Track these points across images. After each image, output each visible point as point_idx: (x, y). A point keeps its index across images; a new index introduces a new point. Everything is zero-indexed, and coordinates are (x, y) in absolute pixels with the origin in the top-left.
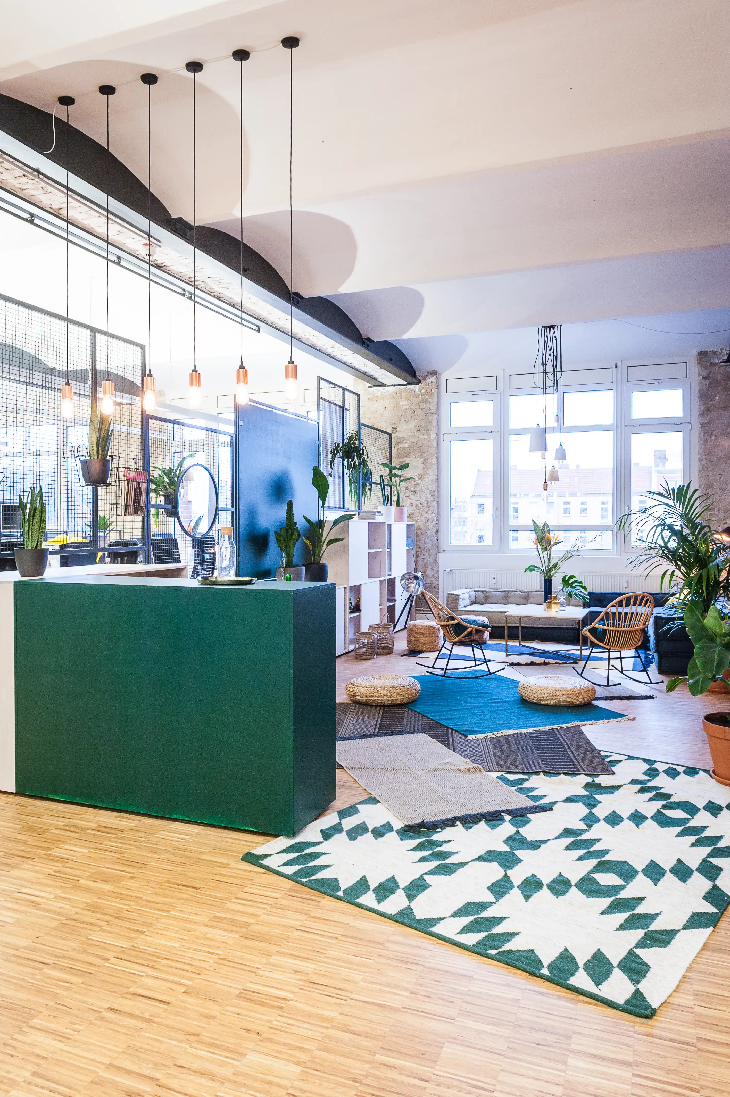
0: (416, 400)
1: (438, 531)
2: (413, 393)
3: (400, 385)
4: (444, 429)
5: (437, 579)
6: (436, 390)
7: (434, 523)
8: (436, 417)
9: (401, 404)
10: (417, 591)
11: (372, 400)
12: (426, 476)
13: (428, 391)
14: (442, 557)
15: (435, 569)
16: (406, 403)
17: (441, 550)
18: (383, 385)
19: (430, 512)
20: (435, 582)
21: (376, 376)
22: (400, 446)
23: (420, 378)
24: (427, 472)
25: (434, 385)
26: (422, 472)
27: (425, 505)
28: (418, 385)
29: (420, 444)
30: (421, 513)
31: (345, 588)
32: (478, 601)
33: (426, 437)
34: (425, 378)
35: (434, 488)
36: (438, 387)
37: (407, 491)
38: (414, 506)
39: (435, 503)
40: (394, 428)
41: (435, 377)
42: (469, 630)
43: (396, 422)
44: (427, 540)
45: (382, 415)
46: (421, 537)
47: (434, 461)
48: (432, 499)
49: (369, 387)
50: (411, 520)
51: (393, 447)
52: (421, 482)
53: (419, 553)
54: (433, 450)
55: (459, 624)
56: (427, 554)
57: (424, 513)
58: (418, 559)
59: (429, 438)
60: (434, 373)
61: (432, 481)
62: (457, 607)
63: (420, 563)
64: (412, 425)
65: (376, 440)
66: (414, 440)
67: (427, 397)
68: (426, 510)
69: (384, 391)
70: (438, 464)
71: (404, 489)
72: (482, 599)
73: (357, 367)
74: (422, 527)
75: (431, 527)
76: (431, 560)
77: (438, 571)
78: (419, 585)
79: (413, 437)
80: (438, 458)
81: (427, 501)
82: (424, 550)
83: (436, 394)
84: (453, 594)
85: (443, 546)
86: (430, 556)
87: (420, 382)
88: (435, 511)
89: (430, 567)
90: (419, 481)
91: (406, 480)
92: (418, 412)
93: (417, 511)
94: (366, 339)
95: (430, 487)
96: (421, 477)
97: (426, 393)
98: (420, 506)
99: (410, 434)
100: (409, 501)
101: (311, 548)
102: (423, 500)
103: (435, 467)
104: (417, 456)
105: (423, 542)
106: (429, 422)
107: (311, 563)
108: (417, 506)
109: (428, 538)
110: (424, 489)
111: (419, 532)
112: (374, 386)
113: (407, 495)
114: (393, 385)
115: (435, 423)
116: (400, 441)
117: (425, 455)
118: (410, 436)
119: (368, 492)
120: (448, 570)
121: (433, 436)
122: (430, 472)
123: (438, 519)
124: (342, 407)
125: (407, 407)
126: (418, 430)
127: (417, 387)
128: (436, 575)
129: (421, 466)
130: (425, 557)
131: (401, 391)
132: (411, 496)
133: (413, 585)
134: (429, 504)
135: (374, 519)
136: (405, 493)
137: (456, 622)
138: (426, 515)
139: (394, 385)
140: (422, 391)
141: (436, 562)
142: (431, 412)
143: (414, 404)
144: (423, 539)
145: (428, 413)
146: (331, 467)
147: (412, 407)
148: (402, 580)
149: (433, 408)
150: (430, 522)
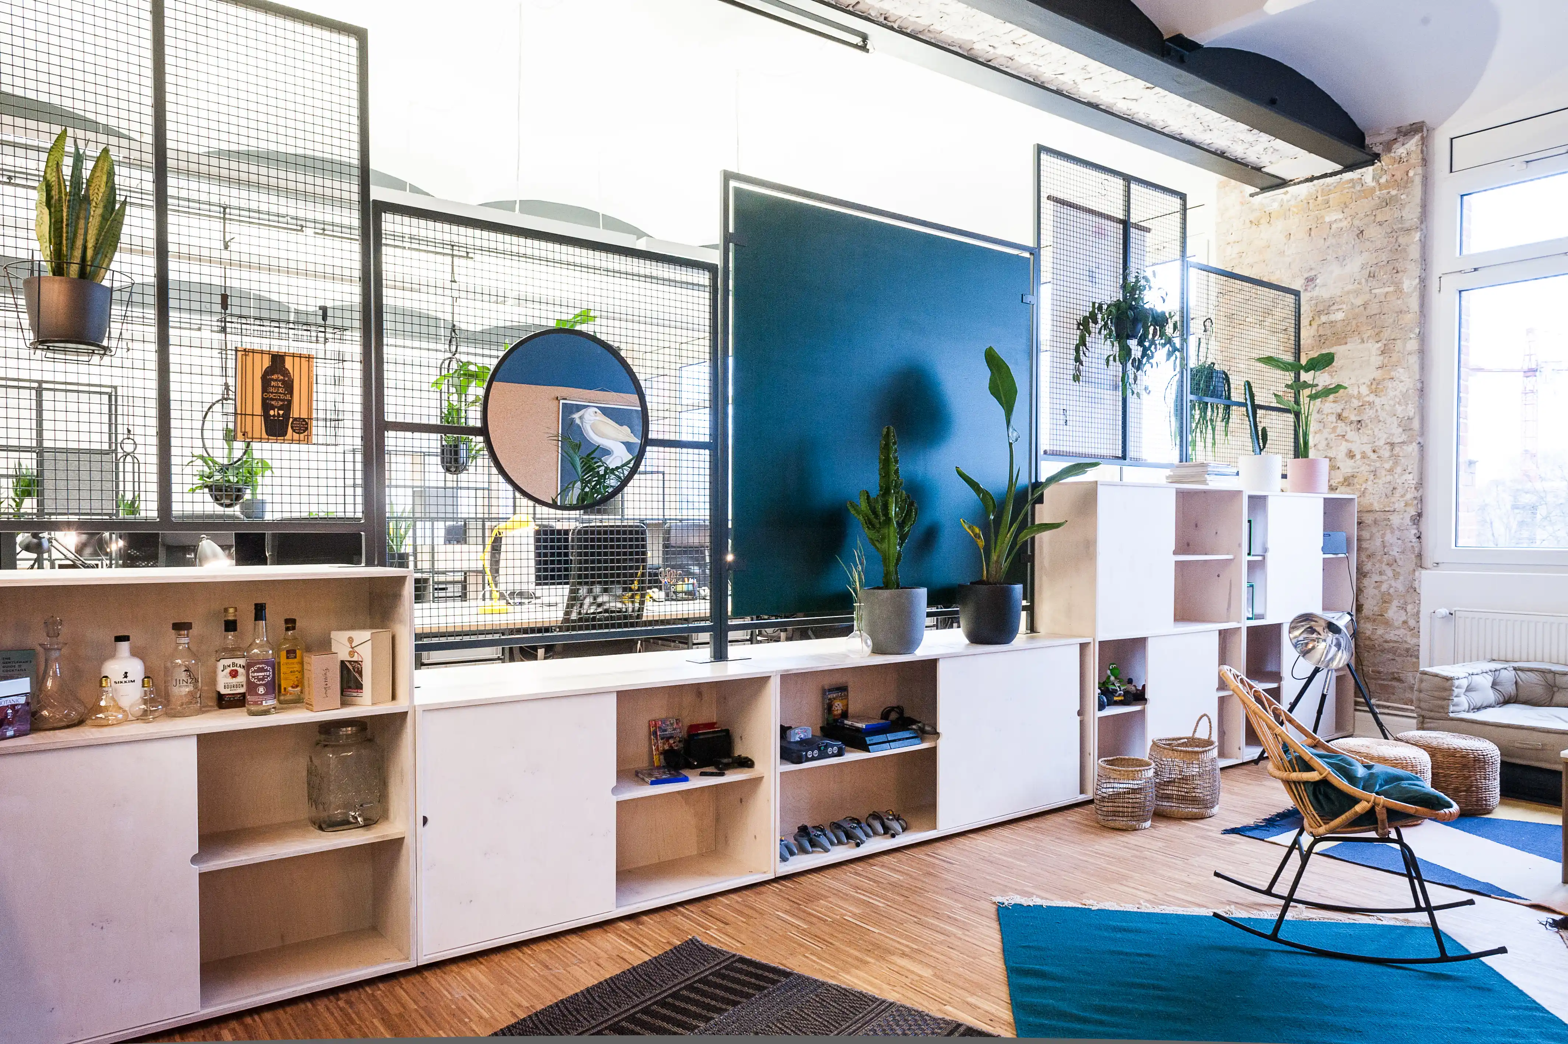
0: (1366, 205)
1: (1420, 515)
2: (1358, 188)
3: (1325, 176)
4: (1441, 265)
5: (1415, 631)
6: (1419, 170)
7: (1409, 496)
8: (1417, 236)
9: (1327, 219)
10: (1332, 659)
11: (1258, 224)
12: (1389, 384)
13: (1398, 176)
14: (1427, 580)
15: (1409, 608)
16: (1341, 216)
17: (1428, 561)
18: (1282, 183)
19: (1399, 470)
20: (1408, 639)
21: (1252, 157)
22: (1324, 318)
23: (1377, 149)
24: (1393, 374)
25: (1416, 159)
26: (1378, 374)
27: (1386, 453)
28: (1371, 168)
29: (1374, 308)
30: (1375, 473)
31: (1083, 647)
32: (1523, 696)
33: (1391, 289)
34: (1389, 146)
35: (1411, 410)
36: (1425, 161)
37: (1340, 424)
38: (1358, 457)
39: (1413, 448)
40: (1310, 280)
41: (1417, 137)
42: (1359, 808)
43: (1313, 266)
44: (1389, 538)
45: (1282, 253)
46: (1374, 530)
47: (1413, 345)
48: (1404, 437)
49: (1252, 195)
50: (1348, 489)
51: (1304, 322)
52: (1377, 401)
53: (1368, 567)
54: (1411, 318)
55: (1324, 782)
56: (1389, 572)
57: (1384, 472)
58: (1366, 582)
59: (1399, 290)
60: (1416, 128)
61: (1405, 395)
62: (1445, 708)
63: (1370, 591)
64: (1355, 266)
65: (1268, 312)
66: (1359, 301)
67: (1394, 192)
68: (1387, 466)
69: (1285, 197)
70: (1423, 352)
71: (1333, 418)
72: (1539, 692)
74: (1377, 506)
75: (1399, 506)
76: (1399, 585)
77: (1418, 612)
78: (1338, 645)
79: (1357, 293)
80: (1423, 338)
81: (1392, 445)
82: (1381, 561)
83: (1418, 180)
84: (1436, 675)
85: (1434, 552)
86: (1396, 575)
87: (1377, 156)
88: (1413, 466)
89: (1395, 603)
90: (1371, 398)
91: (1327, 392)
92: (1373, 232)
93: (1364, 468)
94: (1170, 40)
95: (1399, 409)
96: (1376, 387)
97: (1395, 182)
98: (1374, 456)
99: (1350, 287)
100: (1344, 447)
101: (981, 543)
102: (1381, 443)
103: (1414, 360)
104: (1365, 336)
105: (1378, 542)
106: (1399, 250)
107: (981, 582)
108: (1364, 456)
109: (1392, 533)
110: (1383, 415)
111: (1368, 519)
112: (1264, 189)
113: (1339, 431)
114: (1307, 180)
115: (1414, 252)
116: (1324, 308)
117: (1386, 334)
118: (1348, 293)
119: (1220, 425)
120: (1444, 611)
121: (1409, 284)
122: (1400, 373)
123: (1420, 485)
124: (1126, 224)
125: (1344, 224)
126: (1372, 276)
127: (1367, 173)
128: (1412, 623)
129: (1376, 360)
130: (1384, 578)
131: (1327, 192)
132: (1351, 435)
133: (1322, 646)
134: (1397, 450)
135: (1204, 482)
136: (1335, 428)
137: (1313, 776)
138: (1389, 478)
139: (1312, 179)
140: (1383, 180)
141: (1412, 590)
142: (1407, 225)
143: (1362, 215)
144: (1378, 535)
145: (1397, 231)
146: (1078, 359)
147: (1357, 222)
148: (1292, 628)
149: (1411, 214)
150: (1397, 494)
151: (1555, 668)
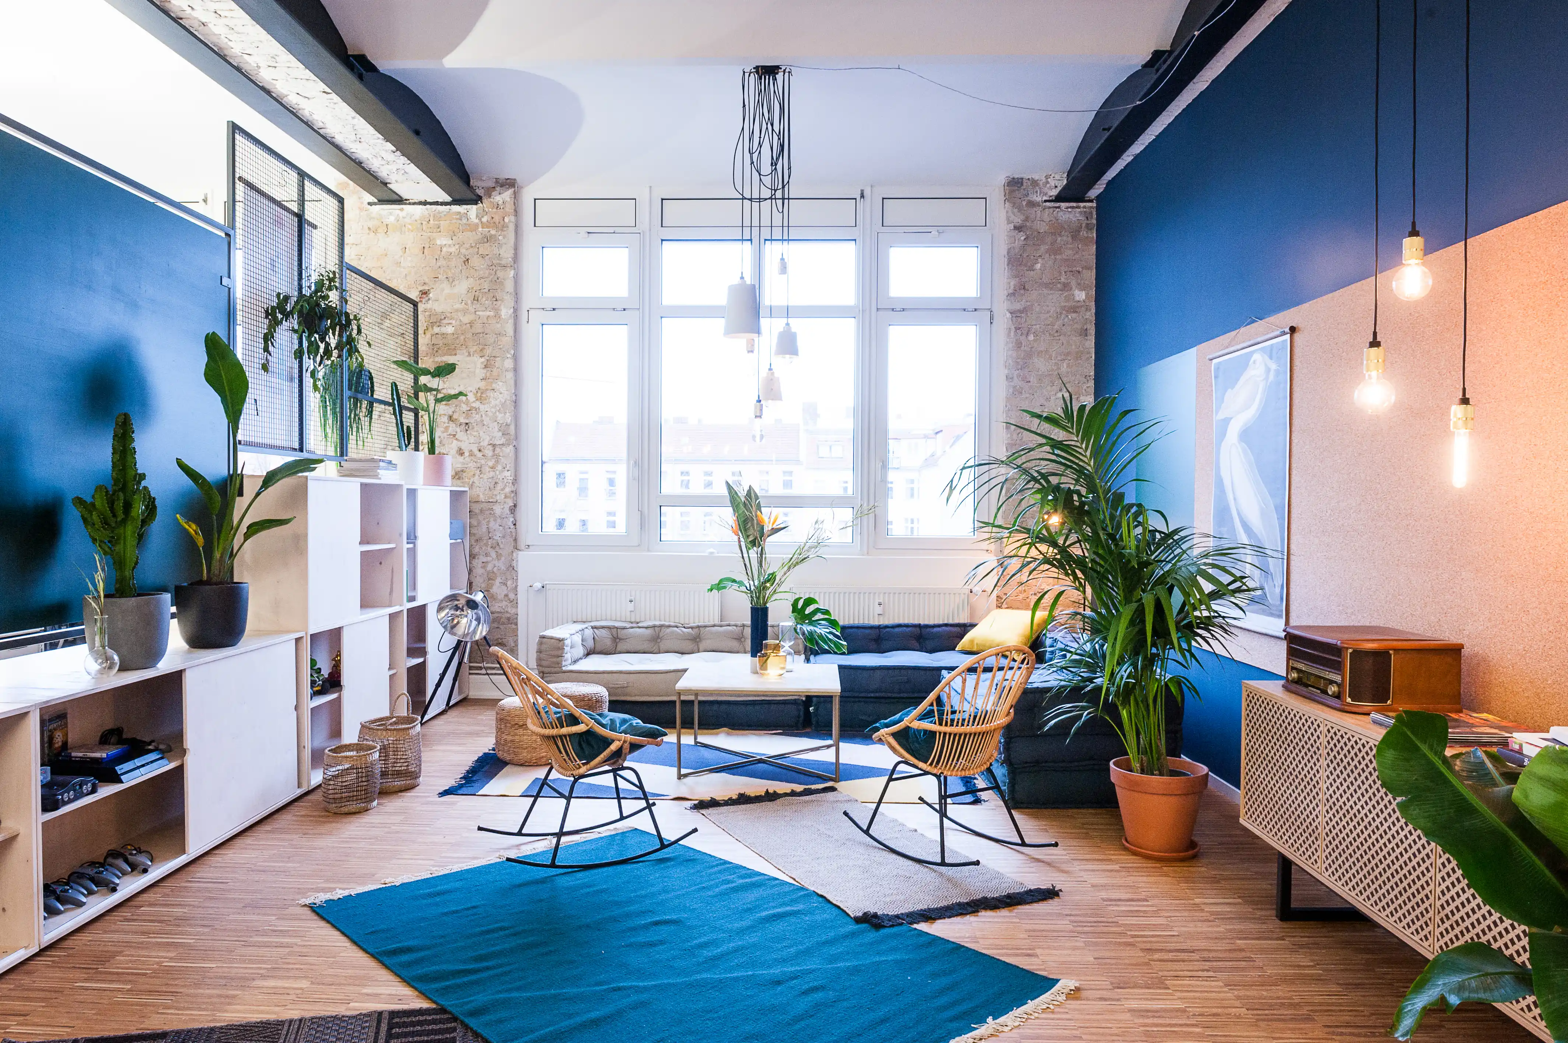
0: (470, 237)
1: (515, 506)
2: (464, 221)
3: (436, 203)
4: (528, 301)
5: (514, 603)
6: (513, 218)
7: (507, 490)
8: (512, 273)
9: (438, 242)
10: (475, 632)
11: (375, 232)
12: (491, 394)
13: (497, 219)
14: (524, 560)
15: (509, 583)
16: (450, 242)
17: (522, 544)
18: (399, 200)
19: (499, 467)
20: (509, 610)
21: (383, 172)
22: (436, 330)
23: (480, 192)
24: (494, 386)
25: (510, 208)
26: (482, 385)
27: (489, 452)
28: (474, 207)
29: (478, 328)
30: (480, 468)
31: (298, 640)
32: (598, 649)
33: (492, 314)
34: (489, 191)
35: (509, 418)
36: (516, 212)
37: (452, 425)
38: (467, 454)
39: (509, 450)
40: (424, 293)
41: (511, 191)
42: (614, 747)
43: (427, 281)
44: (492, 524)
45: (398, 264)
46: (481, 518)
47: (509, 364)
48: (503, 441)
49: (370, 204)
50: (459, 482)
51: (421, 331)
52: (482, 407)
53: (476, 550)
54: (507, 340)
55: (589, 733)
56: (493, 554)
57: (488, 469)
58: (475, 562)
59: (497, 316)
60: (509, 183)
61: (503, 404)
62: (559, 664)
63: (479, 571)
64: (462, 287)
65: (385, 316)
66: (466, 319)
67: (493, 232)
68: (491, 464)
69: (402, 214)
70: (516, 370)
71: (445, 419)
72: (608, 643)
73: (339, 139)
74: (482, 498)
75: (501, 497)
76: (501, 565)
77: (516, 587)
78: (478, 620)
79: (465, 312)
80: (516, 358)
81: (494, 446)
82: (486, 545)
83: (512, 227)
84: (552, 638)
85: (527, 535)
86: (499, 556)
87: (480, 198)
88: (510, 465)
89: (498, 580)
90: (477, 404)
91: (449, 398)
92: (475, 261)
93: (472, 465)
94: (354, 56)
95: (500, 416)
96: (481, 395)
97: (492, 224)
98: (479, 455)
99: (458, 306)
100: (455, 444)
101: (200, 541)
102: (485, 443)
103: (510, 375)
104: (472, 350)
105: (484, 529)
106: (497, 282)
107: (201, 582)
108: (471, 454)
109: (495, 520)
110: (486, 420)
111: (476, 508)
112: (382, 201)
113: (450, 431)
114: (420, 203)
115: (509, 286)
116: (437, 320)
117: (488, 351)
118: (457, 311)
119: (365, 421)
120: (538, 585)
121: (506, 312)
122: (499, 385)
123: (515, 481)
124: (300, 217)
125: (453, 249)
126: (476, 299)
127: (472, 210)
128: (512, 596)
129: (480, 372)
130: (489, 559)
131: (438, 217)
132: (461, 435)
133: (464, 621)
134: (498, 450)
135: (376, 476)
136: (447, 428)
137: (581, 728)
138: (492, 474)
139: (425, 203)
140: (485, 219)
141: (511, 568)
142: (503, 262)
143: (468, 246)
144: (484, 522)
145: (496, 265)
146: (266, 350)
147: (463, 251)
148: (440, 609)
149: (507, 254)
150: (499, 487)
151: (617, 624)
